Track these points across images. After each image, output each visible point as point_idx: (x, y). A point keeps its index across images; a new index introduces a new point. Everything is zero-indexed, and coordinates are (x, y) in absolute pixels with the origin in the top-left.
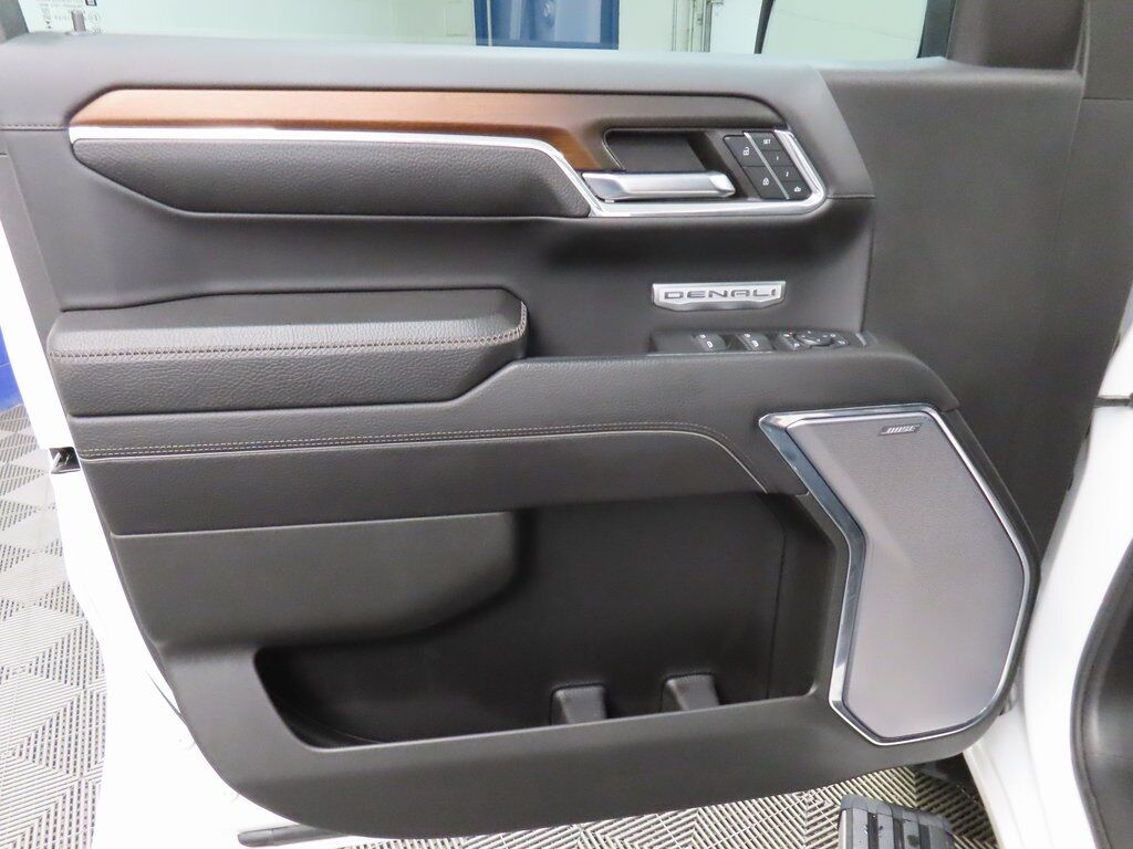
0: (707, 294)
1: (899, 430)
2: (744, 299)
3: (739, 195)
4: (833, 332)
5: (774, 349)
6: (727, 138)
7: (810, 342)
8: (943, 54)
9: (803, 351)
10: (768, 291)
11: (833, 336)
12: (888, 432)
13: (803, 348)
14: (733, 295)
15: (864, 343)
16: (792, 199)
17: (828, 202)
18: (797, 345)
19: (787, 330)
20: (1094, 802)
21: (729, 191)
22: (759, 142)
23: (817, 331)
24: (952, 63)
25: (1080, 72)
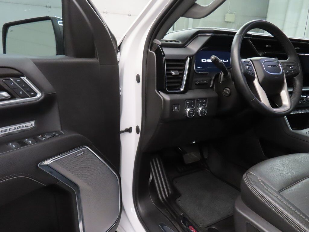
0: (8, 130)
1: (79, 154)
2: (22, 128)
3: (12, 97)
4: (54, 132)
5: (37, 142)
6: (3, 81)
7: (48, 137)
8: (64, 54)
9: (46, 140)
10: (30, 125)
11: (54, 133)
12: (77, 156)
13: (46, 139)
14: (18, 128)
15: (64, 133)
16: (31, 97)
17: (43, 97)
18: (44, 139)
19: (39, 135)
20: (145, 225)
21: (9, 97)
22: (16, 81)
23: (49, 133)
24: (67, 56)
25: (97, 59)
